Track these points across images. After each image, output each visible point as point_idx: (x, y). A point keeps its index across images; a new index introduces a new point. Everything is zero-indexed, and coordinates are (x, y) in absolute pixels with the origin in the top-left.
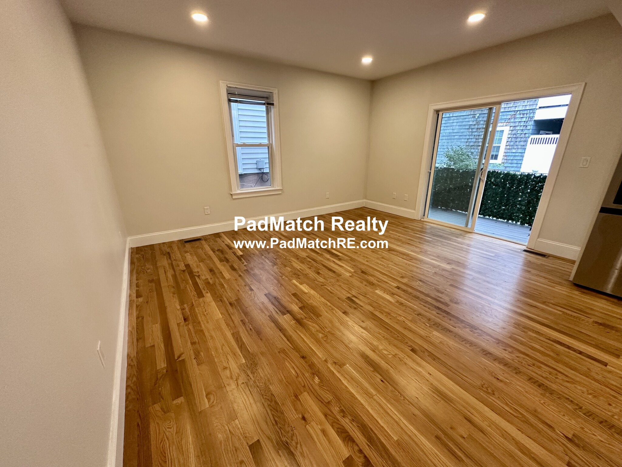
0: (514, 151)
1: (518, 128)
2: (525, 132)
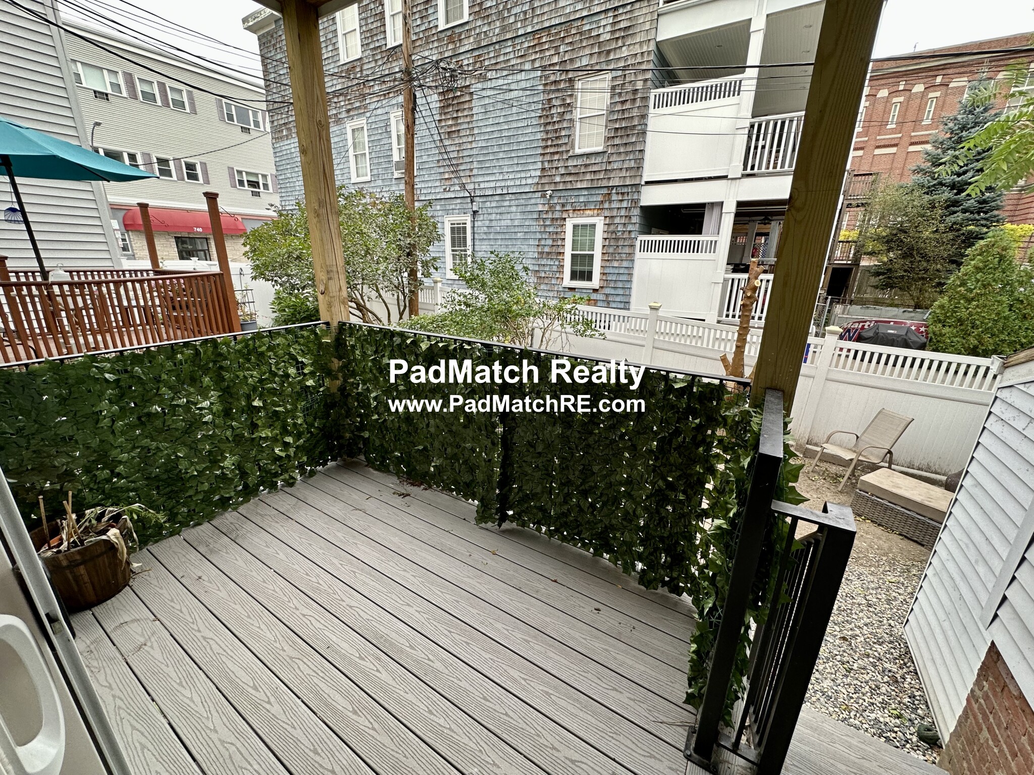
0: (616, 264)
1: (617, 220)
2: (630, 228)
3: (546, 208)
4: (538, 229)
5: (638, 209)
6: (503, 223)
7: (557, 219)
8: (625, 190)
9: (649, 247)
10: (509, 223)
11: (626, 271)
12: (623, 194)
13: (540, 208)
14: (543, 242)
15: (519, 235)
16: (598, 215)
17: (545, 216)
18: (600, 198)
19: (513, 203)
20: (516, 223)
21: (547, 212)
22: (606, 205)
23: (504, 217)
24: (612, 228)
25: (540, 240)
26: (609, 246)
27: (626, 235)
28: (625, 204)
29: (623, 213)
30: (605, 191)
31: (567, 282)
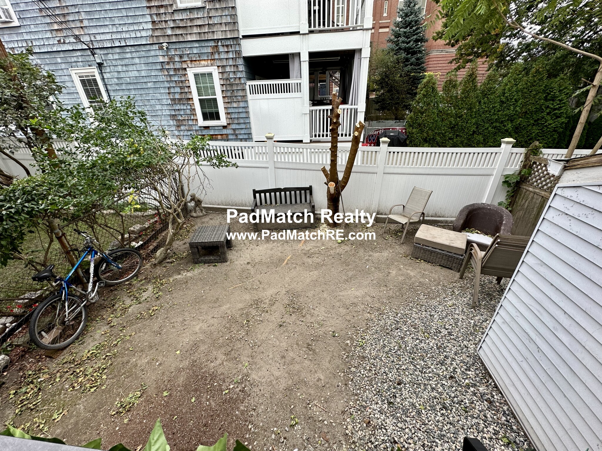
0: (235, 105)
1: (228, 69)
2: (239, 75)
3: (166, 59)
4: (165, 79)
5: (242, 59)
6: (131, 74)
7: (179, 69)
8: (228, 43)
9: (256, 90)
10: (136, 74)
11: (244, 110)
12: (227, 46)
13: (161, 59)
14: (172, 90)
15: (150, 85)
16: (212, 65)
17: (167, 67)
18: (210, 50)
19: (134, 55)
20: (143, 74)
21: (168, 63)
22: (216, 56)
23: (131, 68)
24: (225, 76)
25: (169, 88)
26: (227, 91)
27: (237, 82)
28: (231, 55)
29: (231, 62)
30: (212, 44)
31: (201, 122)
